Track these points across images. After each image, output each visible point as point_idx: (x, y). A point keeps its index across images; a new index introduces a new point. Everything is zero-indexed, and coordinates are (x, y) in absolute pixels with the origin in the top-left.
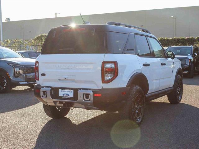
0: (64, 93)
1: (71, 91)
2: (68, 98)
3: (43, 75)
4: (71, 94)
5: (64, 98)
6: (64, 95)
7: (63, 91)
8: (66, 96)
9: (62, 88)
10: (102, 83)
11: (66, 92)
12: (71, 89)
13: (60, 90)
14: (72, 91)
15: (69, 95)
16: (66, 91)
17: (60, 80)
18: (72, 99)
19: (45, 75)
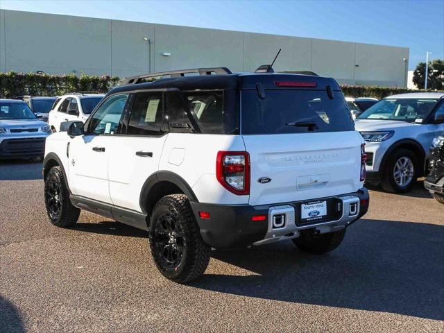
0: (311, 210)
1: (322, 204)
2: (319, 219)
3: (264, 180)
4: (322, 210)
5: (311, 220)
6: (310, 214)
7: (309, 208)
8: (315, 216)
9: (306, 202)
10: (361, 180)
11: (314, 208)
12: (321, 200)
13: (303, 206)
14: (325, 203)
15: (318, 213)
16: (314, 205)
17: (301, 187)
18: (324, 219)
19: (270, 180)
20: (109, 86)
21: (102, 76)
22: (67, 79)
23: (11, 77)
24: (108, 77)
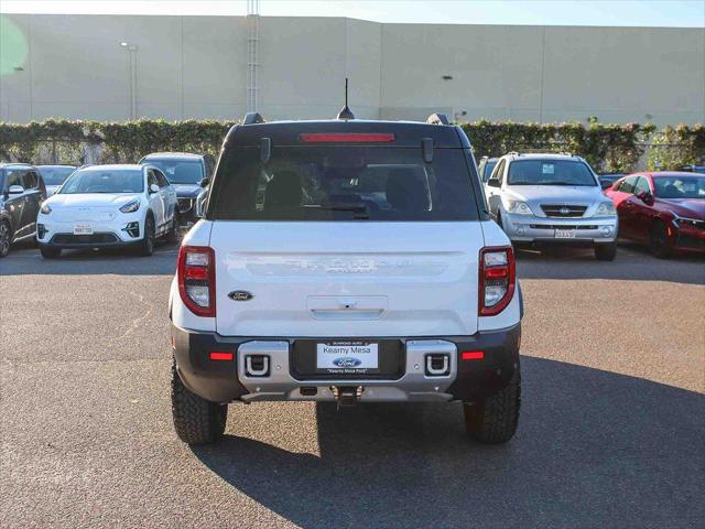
0: (341, 355)
1: (366, 347)
2: (358, 374)
3: (240, 296)
4: (369, 358)
5: (338, 374)
6: (336, 363)
7: (336, 351)
8: (348, 367)
9: (330, 341)
10: (480, 314)
11: (347, 353)
12: (365, 341)
13: (321, 347)
14: (374, 347)
15: (358, 363)
16: (348, 348)
17: (316, 313)
18: (370, 374)
19: (250, 297)
20: (636, 139)
21: (628, 125)
22: (565, 131)
23: (479, 128)
24: (636, 127)
